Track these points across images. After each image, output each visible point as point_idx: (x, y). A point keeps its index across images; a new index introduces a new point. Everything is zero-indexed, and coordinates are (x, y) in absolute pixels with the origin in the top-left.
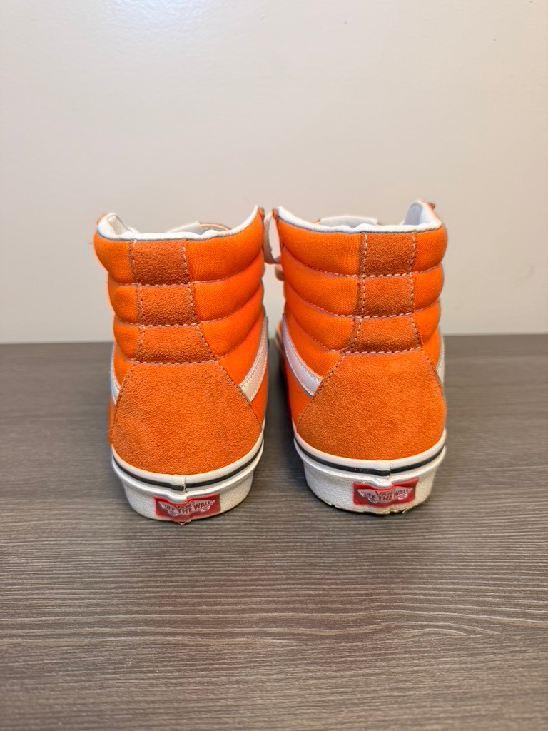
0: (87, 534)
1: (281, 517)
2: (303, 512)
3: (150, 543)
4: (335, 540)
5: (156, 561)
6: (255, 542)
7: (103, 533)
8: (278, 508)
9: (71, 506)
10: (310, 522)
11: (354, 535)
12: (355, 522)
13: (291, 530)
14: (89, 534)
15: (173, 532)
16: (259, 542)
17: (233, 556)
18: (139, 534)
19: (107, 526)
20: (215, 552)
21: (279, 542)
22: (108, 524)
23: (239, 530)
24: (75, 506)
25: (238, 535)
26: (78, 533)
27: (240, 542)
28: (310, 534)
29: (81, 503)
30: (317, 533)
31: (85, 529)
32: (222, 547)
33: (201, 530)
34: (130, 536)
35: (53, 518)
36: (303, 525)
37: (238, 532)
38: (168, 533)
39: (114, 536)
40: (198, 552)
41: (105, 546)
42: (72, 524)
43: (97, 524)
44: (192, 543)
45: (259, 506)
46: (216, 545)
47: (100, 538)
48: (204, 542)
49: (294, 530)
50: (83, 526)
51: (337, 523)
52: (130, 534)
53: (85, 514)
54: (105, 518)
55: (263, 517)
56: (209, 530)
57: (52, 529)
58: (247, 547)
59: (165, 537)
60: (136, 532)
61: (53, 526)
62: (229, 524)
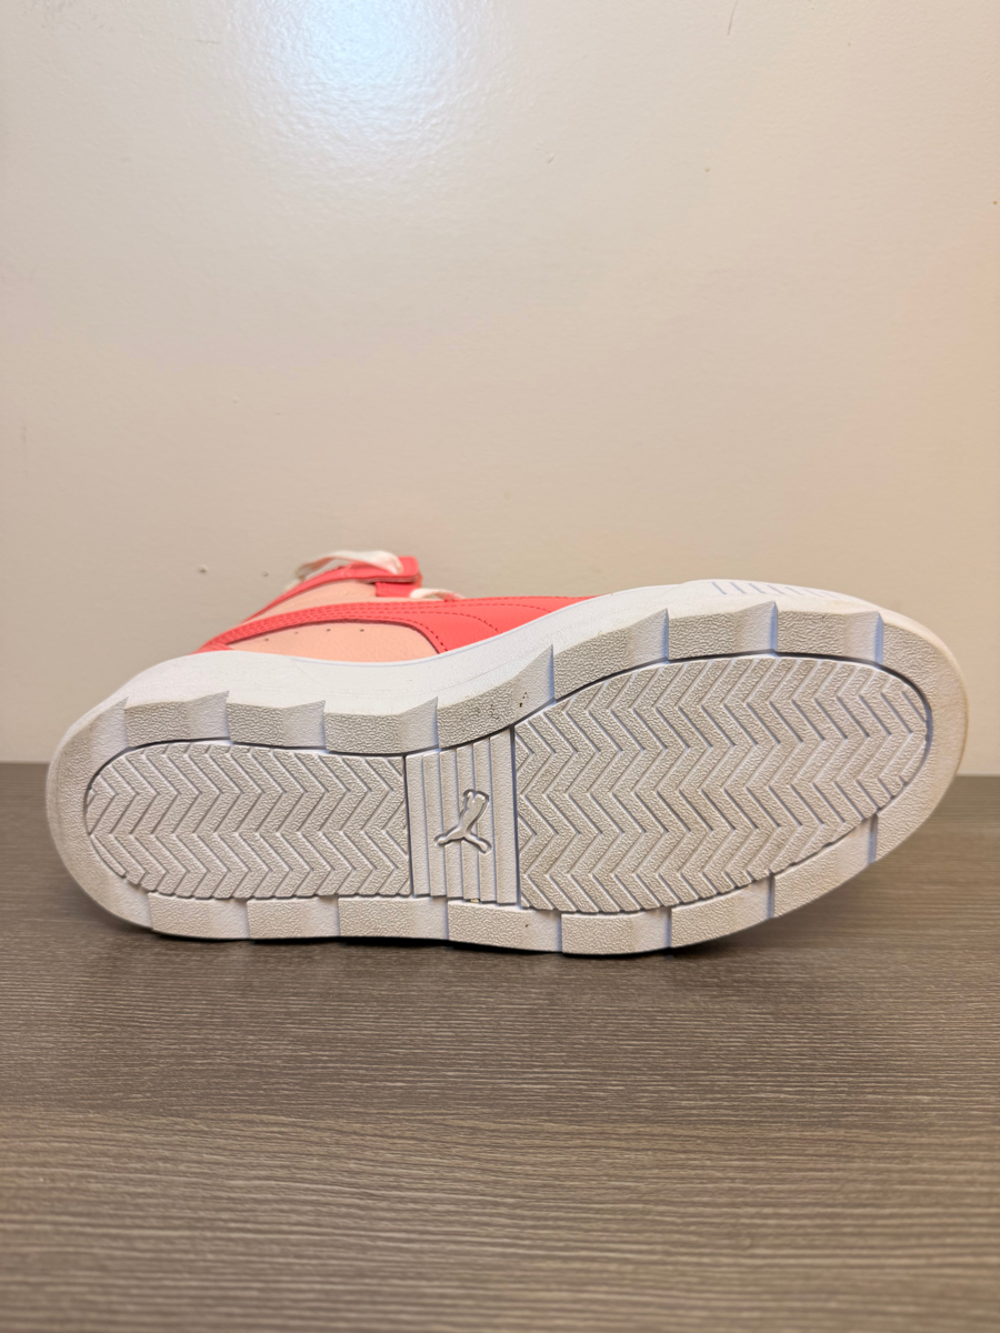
0: (99, 1209)
1: (570, 1188)
2: (625, 1178)
3: (246, 1242)
4: (706, 1260)
5: (254, 1294)
6: (504, 1255)
7: (137, 1206)
8: (562, 1164)
9: (77, 1132)
10: (640, 1206)
11: (751, 1246)
12: (752, 1210)
13: (594, 1225)
14: (106, 1209)
15: (305, 1213)
16: (514, 1255)
17: (449, 1291)
18: (225, 1215)
19: (149, 1190)
20: (404, 1277)
21: (565, 1259)
22: (152, 1183)
23: (465, 1218)
24: (86, 1132)
25: (464, 1234)
26: (79, 1202)
27: (468, 1253)
28: (640, 1238)
29: (102, 1125)
30: (658, 1237)
31: (98, 1193)
32: (422, 1263)
33: (374, 1214)
34: (200, 1219)
35: (29, 1159)
36: (624, 1212)
37: (464, 1224)
38: (294, 1218)
39: (165, 1218)
40: (362, 1276)
41: (140, 1245)
42: (69, 1178)
43: (127, 1182)
44: (349, 1247)
45: (518, 1158)
46: (408, 1257)
47: (128, 1222)
48: (378, 1248)
49: (601, 1225)
50: (94, 1186)
51: (708, 1210)
52: (202, 1214)
53: (104, 1154)
54: (149, 1166)
55: (526, 1188)
56: (392, 1215)
57: (20, 1188)
58: (484, 1267)
59: (286, 1228)
60: (218, 1210)
61: (24, 1183)
62: (441, 1201)
